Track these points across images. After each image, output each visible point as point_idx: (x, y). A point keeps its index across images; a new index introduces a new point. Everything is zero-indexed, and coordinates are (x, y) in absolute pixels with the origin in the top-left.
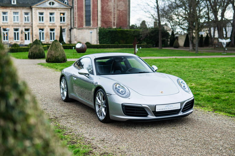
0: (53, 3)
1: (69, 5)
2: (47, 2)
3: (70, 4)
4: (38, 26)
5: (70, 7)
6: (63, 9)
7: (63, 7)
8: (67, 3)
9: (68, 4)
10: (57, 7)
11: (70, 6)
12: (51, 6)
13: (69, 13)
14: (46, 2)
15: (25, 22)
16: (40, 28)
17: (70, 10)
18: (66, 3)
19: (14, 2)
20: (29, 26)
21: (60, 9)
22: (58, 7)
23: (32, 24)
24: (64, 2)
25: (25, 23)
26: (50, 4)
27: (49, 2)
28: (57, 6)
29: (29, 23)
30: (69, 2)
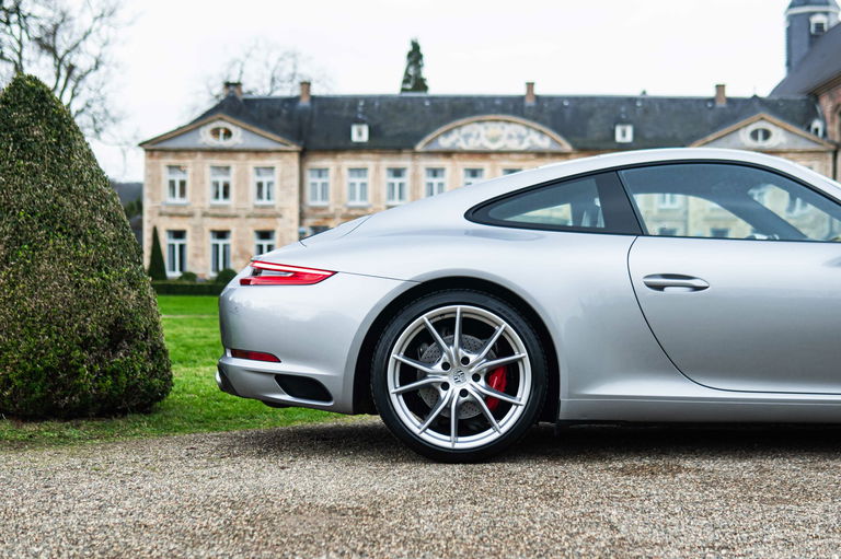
0: (767, 135)
1: (830, 137)
2: (741, 132)
3: (833, 135)
4: (707, 220)
5: (832, 147)
6: (806, 155)
7: (802, 145)
8: (820, 133)
9: (825, 134)
10: (780, 148)
11: (832, 142)
12: (761, 143)
13: (827, 168)
14: (738, 130)
15: (662, 207)
16: (712, 226)
17: (830, 156)
18: (817, 130)
19: (624, 134)
20: (676, 221)
21: (791, 155)
22: (785, 148)
23: (686, 213)
24: (809, 128)
25: (661, 211)
26: (754, 135)
27: (751, 128)
28: (781, 144)
29: (676, 210)
30: (829, 128)
